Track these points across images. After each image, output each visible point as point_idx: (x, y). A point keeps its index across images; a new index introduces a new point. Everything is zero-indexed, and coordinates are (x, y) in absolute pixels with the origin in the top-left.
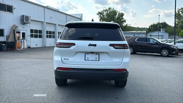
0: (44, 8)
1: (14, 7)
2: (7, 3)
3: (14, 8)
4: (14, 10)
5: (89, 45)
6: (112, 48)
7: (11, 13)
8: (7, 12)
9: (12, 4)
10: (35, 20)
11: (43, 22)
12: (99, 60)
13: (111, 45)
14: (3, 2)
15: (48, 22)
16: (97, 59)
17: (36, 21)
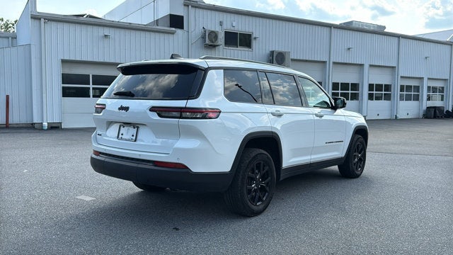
0: (331, 27)
1: (254, 36)
2: (240, 29)
3: (255, 38)
4: (254, 43)
5: (119, 109)
6: (155, 116)
7: (247, 49)
8: (239, 48)
9: (251, 31)
10: (298, 58)
11: (325, 62)
12: (135, 141)
13: (153, 109)
14: (232, 28)
15: (340, 61)
16: (134, 138)
17: (306, 61)
